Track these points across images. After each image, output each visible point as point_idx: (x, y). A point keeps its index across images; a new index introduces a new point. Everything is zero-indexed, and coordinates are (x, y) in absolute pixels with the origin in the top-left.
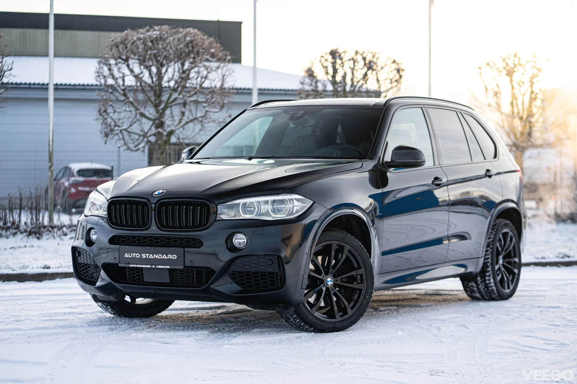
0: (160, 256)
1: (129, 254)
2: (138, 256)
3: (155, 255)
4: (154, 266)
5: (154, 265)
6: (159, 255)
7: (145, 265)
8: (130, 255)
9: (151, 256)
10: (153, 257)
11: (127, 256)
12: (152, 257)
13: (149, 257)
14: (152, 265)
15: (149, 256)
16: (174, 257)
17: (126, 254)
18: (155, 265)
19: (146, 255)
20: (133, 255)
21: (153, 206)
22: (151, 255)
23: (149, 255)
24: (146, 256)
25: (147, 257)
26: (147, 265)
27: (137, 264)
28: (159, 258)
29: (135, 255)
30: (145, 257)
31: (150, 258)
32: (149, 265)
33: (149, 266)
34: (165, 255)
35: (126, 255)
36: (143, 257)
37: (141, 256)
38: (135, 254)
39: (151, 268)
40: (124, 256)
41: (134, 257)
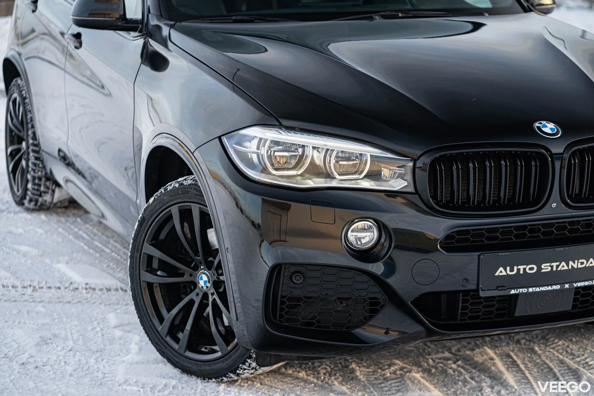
0: (582, 263)
1: (508, 268)
2: (531, 269)
4: (567, 286)
5: (567, 283)
6: (581, 261)
7: (548, 285)
9: (563, 266)
10: (568, 266)
11: (504, 273)
13: (559, 269)
14: (562, 284)
15: (557, 266)
17: (501, 269)
18: (571, 283)
19: (552, 264)
23: (558, 263)
25: (554, 269)
26: (551, 285)
27: (528, 287)
28: (580, 266)
29: (524, 269)
31: (561, 270)
32: (556, 284)
33: (557, 287)
35: (501, 272)
36: (543, 271)
37: (539, 268)
38: (525, 267)
39: (562, 290)
40: (497, 274)
41: (522, 272)
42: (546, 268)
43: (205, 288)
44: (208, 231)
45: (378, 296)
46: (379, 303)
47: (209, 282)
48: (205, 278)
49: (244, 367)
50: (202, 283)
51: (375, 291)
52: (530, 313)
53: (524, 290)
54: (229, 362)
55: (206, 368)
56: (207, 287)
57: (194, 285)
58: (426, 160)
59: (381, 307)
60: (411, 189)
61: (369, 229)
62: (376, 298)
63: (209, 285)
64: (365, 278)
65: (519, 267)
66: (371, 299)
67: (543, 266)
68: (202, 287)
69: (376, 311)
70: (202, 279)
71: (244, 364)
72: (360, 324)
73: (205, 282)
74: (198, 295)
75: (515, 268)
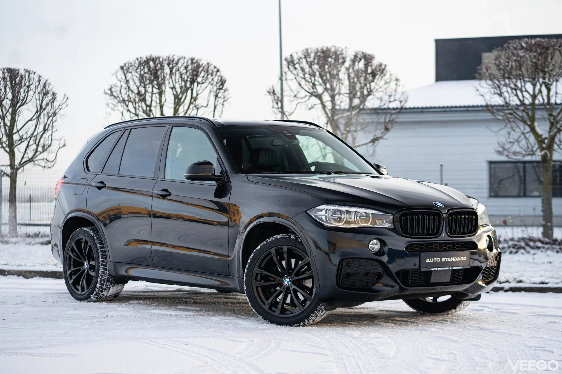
1: (430, 259)
2: (438, 260)
3: (452, 258)
4: (451, 268)
6: (455, 258)
7: (444, 267)
8: (432, 260)
11: (429, 261)
12: (450, 260)
14: (449, 267)
15: (447, 259)
16: (465, 258)
17: (428, 259)
20: (434, 260)
21: (445, 216)
22: (449, 258)
24: (445, 259)
25: (446, 261)
26: (445, 267)
27: (437, 268)
28: (455, 260)
29: (436, 260)
30: (444, 261)
31: (448, 261)
32: (447, 267)
34: (459, 258)
35: (428, 261)
37: (441, 260)
38: (436, 259)
39: (449, 270)
40: (426, 262)
41: (435, 261)
42: (443, 260)
43: (288, 285)
44: (282, 262)
45: (381, 272)
46: (381, 275)
47: (290, 282)
48: (288, 280)
49: (313, 315)
50: (286, 283)
51: (380, 270)
52: (436, 281)
53: (436, 269)
54: (305, 314)
55: (292, 320)
56: (289, 284)
57: (281, 284)
58: (398, 215)
59: (382, 277)
60: (392, 227)
61: (377, 244)
62: (380, 273)
63: (290, 283)
64: (376, 264)
65: (434, 259)
66: (378, 273)
67: (442, 259)
68: (286, 285)
69: (380, 279)
70: (286, 281)
71: (313, 314)
72: (374, 285)
73: (288, 282)
74: (284, 288)
75: (433, 259)
